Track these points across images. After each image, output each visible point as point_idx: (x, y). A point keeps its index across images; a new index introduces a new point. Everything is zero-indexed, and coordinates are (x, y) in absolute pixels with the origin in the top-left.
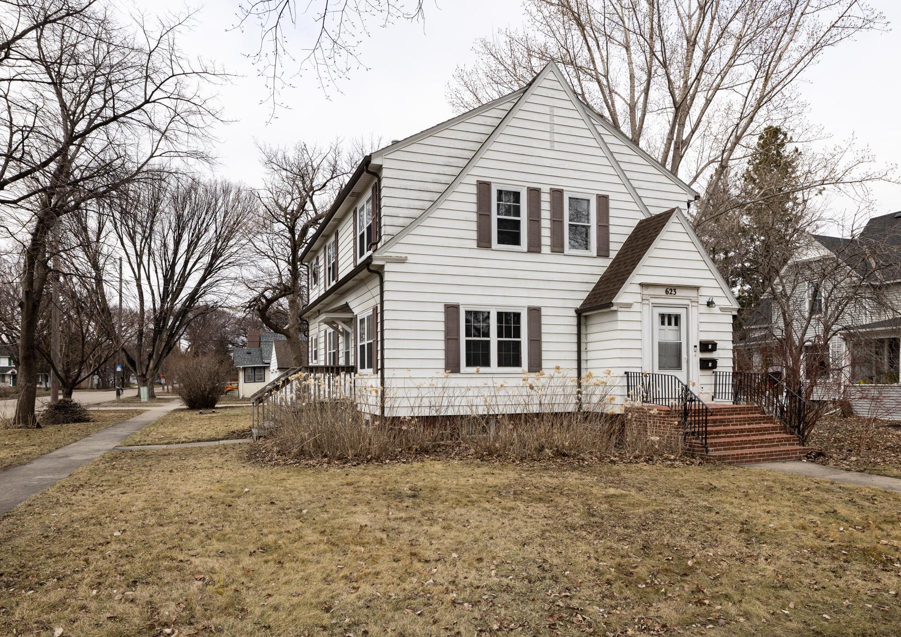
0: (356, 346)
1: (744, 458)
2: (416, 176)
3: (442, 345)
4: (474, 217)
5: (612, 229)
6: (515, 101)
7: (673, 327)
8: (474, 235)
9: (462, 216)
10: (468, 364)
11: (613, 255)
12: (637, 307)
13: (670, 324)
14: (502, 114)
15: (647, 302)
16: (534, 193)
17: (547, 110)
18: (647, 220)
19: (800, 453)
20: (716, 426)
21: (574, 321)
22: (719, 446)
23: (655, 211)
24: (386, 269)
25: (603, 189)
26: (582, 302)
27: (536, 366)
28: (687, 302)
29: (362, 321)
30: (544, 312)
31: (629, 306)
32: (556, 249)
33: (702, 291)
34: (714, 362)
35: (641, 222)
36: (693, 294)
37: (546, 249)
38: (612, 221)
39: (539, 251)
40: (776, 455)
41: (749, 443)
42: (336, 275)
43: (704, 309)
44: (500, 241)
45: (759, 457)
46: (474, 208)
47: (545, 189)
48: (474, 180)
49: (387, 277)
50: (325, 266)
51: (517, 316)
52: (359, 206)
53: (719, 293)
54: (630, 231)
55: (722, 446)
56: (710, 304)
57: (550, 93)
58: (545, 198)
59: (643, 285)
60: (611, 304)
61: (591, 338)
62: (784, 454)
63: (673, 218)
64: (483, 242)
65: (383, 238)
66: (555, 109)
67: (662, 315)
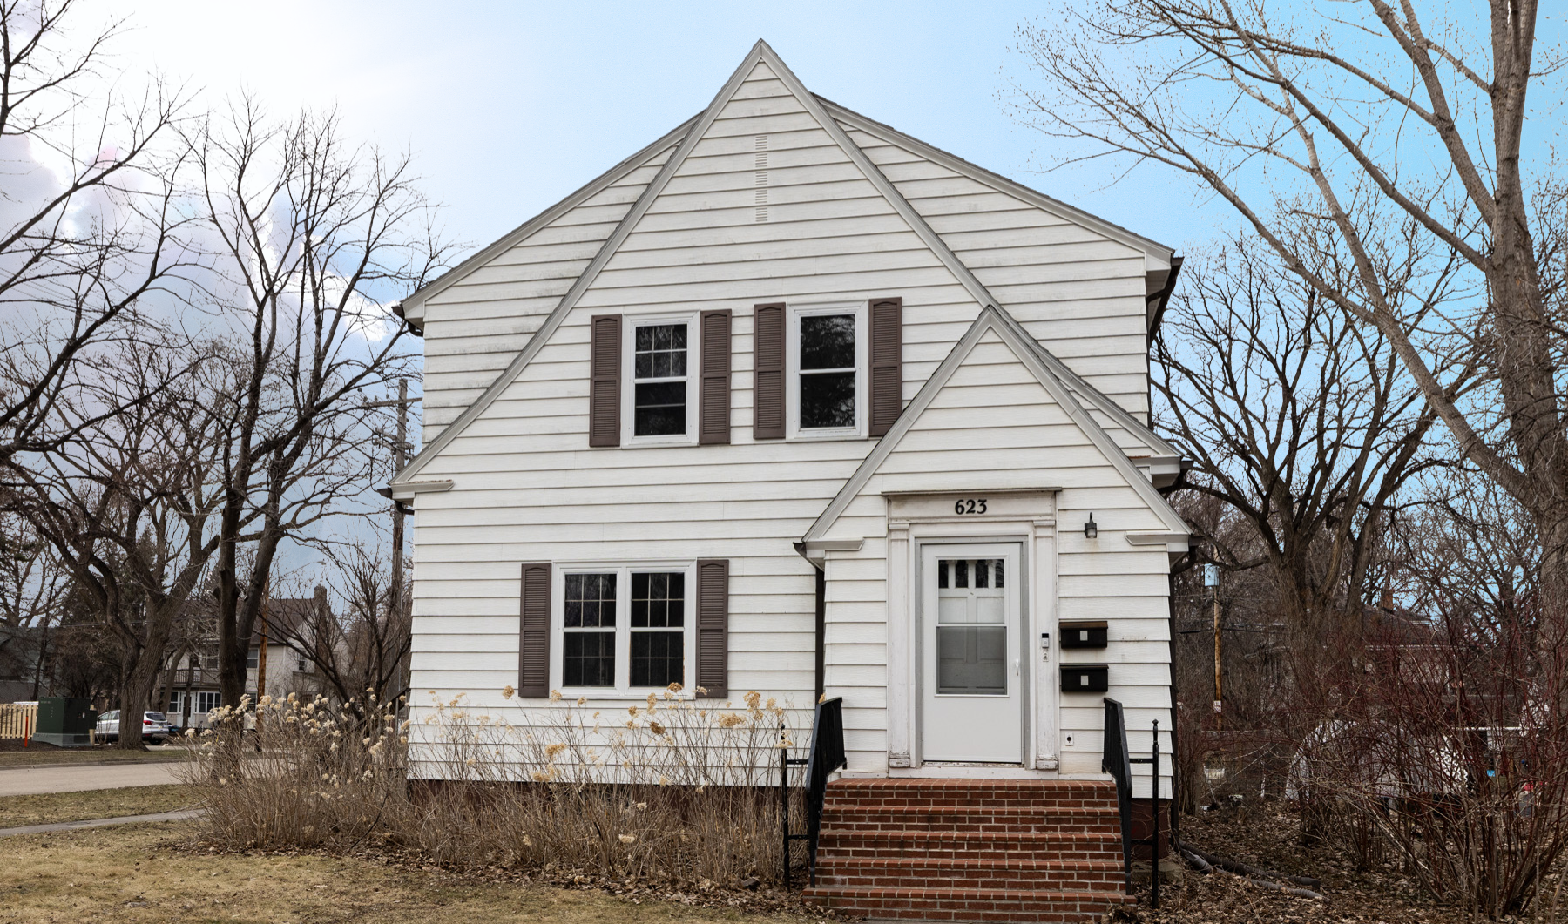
1: (896, 904)
3: (515, 645)
4: (584, 386)
5: (909, 373)
6: (681, 144)
7: (990, 590)
8: (583, 423)
9: (562, 389)
10: (568, 682)
12: (873, 549)
13: (982, 583)
15: (903, 536)
16: (717, 322)
17: (752, 145)
19: (1083, 908)
20: (934, 828)
22: (864, 872)
25: (886, 287)
27: (715, 683)
28: (1021, 529)
31: (853, 546)
32: (764, 432)
33: (1066, 501)
36: (1042, 507)
37: (741, 436)
38: (910, 353)
39: (725, 442)
40: (999, 907)
41: (961, 874)
43: (1075, 542)
44: (640, 430)
45: (942, 906)
46: (585, 367)
47: (747, 308)
51: (678, 579)
53: (1125, 499)
55: (873, 873)
56: (1088, 529)
57: (760, 107)
58: (742, 327)
59: (891, 498)
60: (805, 546)
62: (1028, 908)
63: (978, 335)
64: (604, 434)
66: (769, 138)
67: (943, 566)
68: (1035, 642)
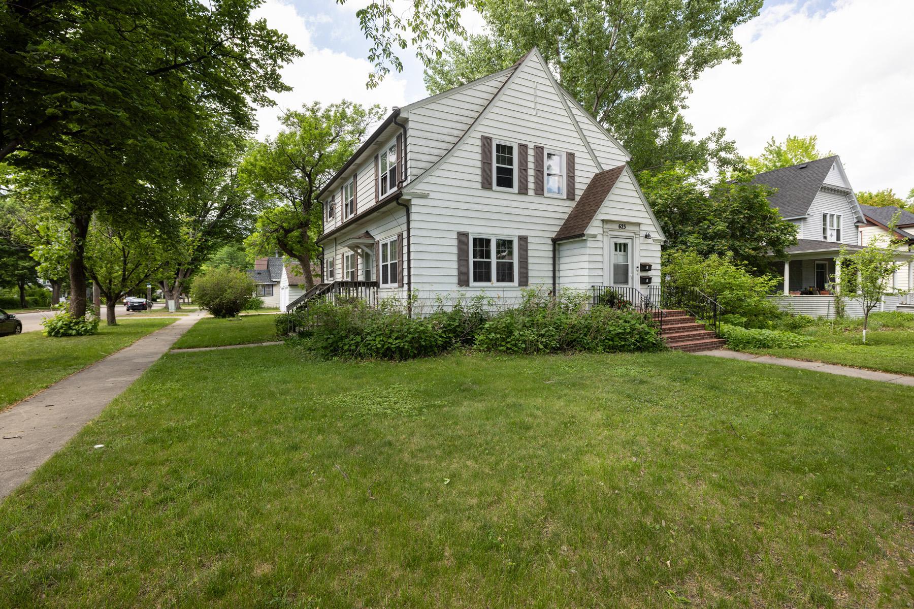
0: (378, 266)
2: (435, 129)
3: (455, 265)
4: (479, 164)
5: (577, 179)
6: (509, 76)
7: (622, 253)
8: (479, 179)
9: (471, 163)
10: (475, 280)
11: (578, 198)
12: (600, 238)
13: (620, 251)
14: (500, 85)
15: (606, 234)
16: (523, 148)
17: (532, 84)
18: (601, 173)
21: (551, 248)
23: (607, 168)
24: (413, 202)
25: (571, 148)
26: (556, 233)
27: (524, 281)
28: (632, 234)
29: (385, 245)
30: (530, 240)
31: (595, 236)
32: (538, 192)
33: (642, 227)
34: (650, 279)
35: (597, 175)
36: (636, 229)
37: (531, 192)
38: (577, 173)
39: (526, 194)
40: (705, 346)
41: (686, 337)
42: (354, 209)
43: (642, 240)
44: (499, 185)
45: (695, 347)
46: (479, 157)
47: (531, 146)
48: (479, 135)
49: (413, 209)
50: (342, 202)
51: (511, 242)
52: (381, 153)
53: (653, 229)
54: (588, 181)
56: (647, 236)
57: (535, 72)
58: (531, 152)
59: (603, 221)
60: (583, 235)
61: (563, 260)
62: (710, 345)
63: (624, 173)
64: (486, 185)
65: (409, 178)
66: (538, 85)
67: (616, 244)
68: (635, 269)
